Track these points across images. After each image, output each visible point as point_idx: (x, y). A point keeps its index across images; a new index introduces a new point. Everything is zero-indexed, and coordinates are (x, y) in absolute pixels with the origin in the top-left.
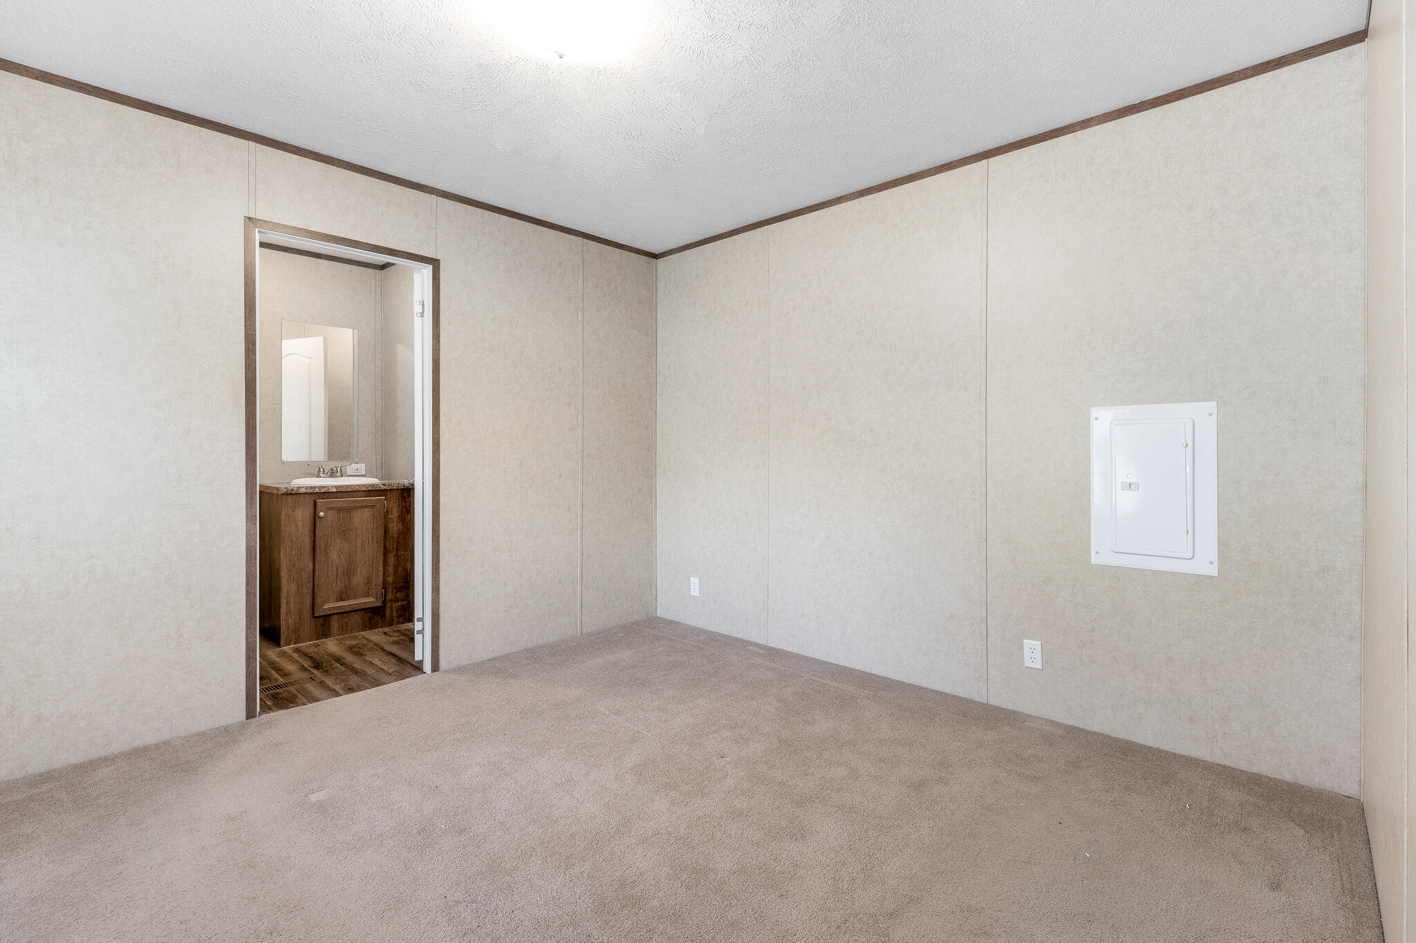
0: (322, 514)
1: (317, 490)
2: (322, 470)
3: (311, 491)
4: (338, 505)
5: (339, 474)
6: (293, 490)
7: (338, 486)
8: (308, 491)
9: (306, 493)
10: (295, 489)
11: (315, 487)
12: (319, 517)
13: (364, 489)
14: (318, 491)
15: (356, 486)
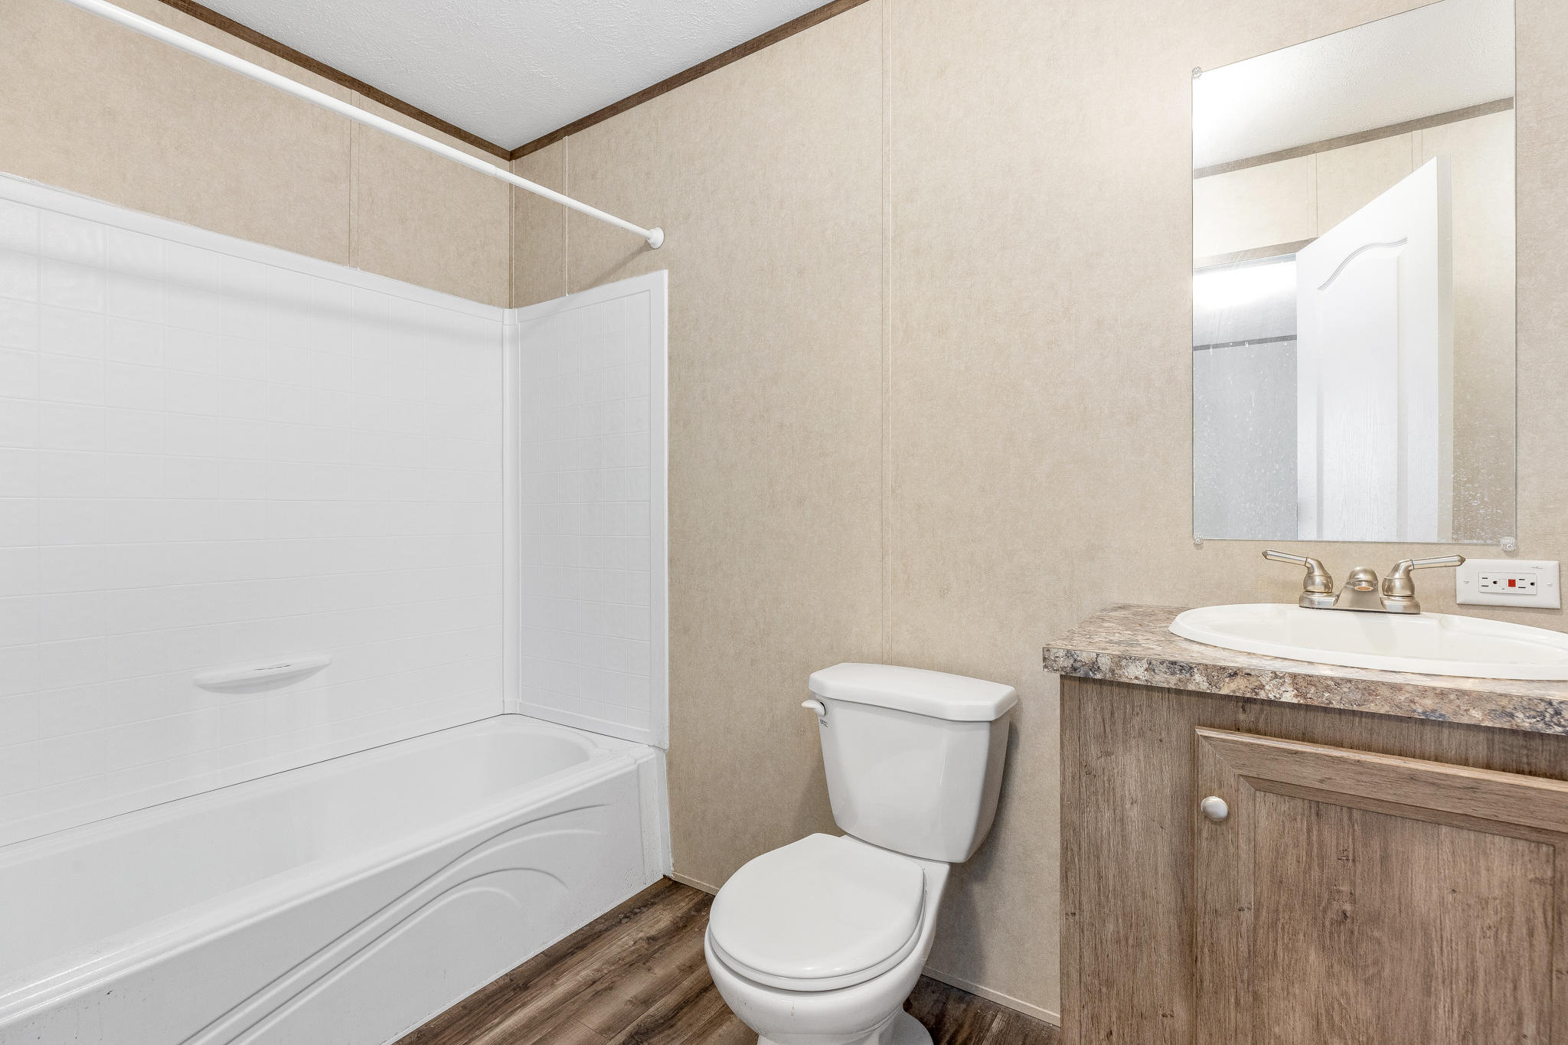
0: (1216, 804)
1: (1199, 682)
2: (1318, 579)
3: (1172, 681)
4: (1310, 776)
5: (1395, 603)
6: (1094, 666)
7: (1310, 680)
8: (1162, 679)
9: (1149, 688)
10: (1105, 663)
11: (1188, 669)
12: (1207, 816)
13: (1476, 716)
14: (1204, 687)
15: (1424, 692)
